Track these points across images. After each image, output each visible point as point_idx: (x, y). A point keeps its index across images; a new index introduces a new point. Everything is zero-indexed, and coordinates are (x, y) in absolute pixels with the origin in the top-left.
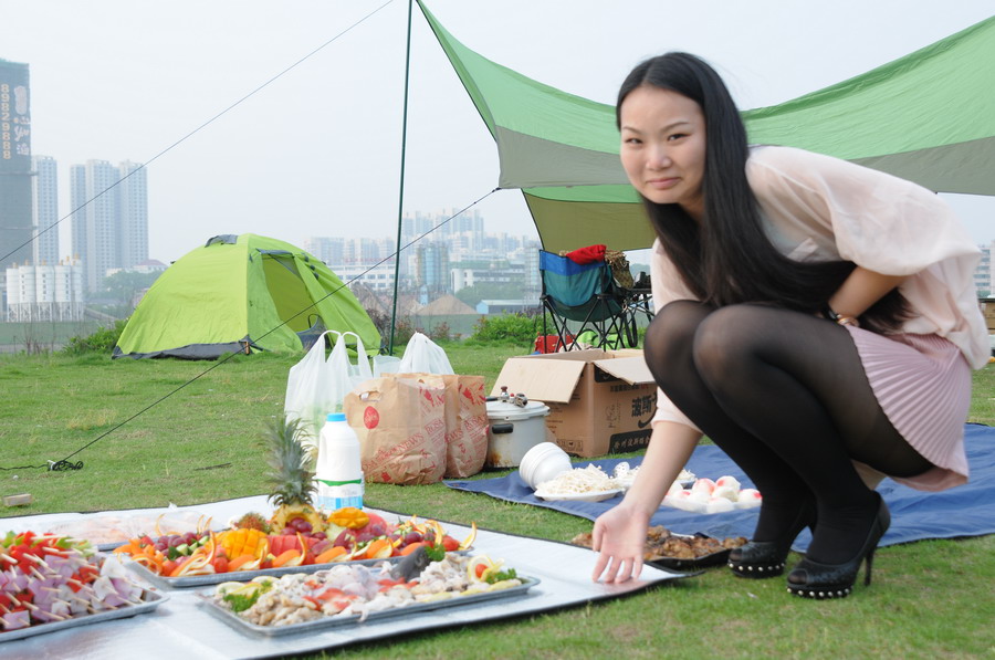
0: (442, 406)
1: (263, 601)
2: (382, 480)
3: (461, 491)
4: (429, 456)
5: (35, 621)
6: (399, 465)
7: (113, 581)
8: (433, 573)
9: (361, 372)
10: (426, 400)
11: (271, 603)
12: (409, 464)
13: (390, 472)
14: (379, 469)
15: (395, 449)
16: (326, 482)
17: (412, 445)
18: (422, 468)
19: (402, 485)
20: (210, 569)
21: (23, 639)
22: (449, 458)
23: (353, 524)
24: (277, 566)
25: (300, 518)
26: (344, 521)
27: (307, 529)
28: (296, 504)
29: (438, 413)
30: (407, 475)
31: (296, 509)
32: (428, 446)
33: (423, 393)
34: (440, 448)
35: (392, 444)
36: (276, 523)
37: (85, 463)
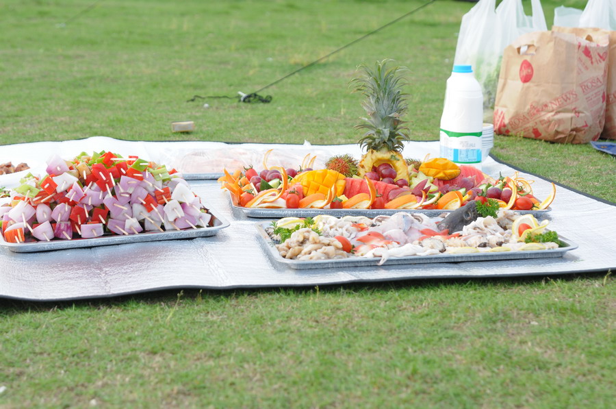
0: (603, 65)
1: (296, 237)
2: (533, 136)
3: (603, 153)
4: (581, 115)
5: (108, 233)
6: (549, 122)
7: (182, 205)
8: (475, 229)
9: (534, 24)
10: (584, 57)
11: (301, 239)
12: (560, 122)
13: (541, 128)
14: (531, 125)
15: (546, 106)
16: (447, 132)
17: (564, 103)
18: (573, 127)
19: (552, 142)
20: (282, 203)
21: (90, 247)
22: (608, 119)
23: (441, 175)
24: (345, 208)
25: (387, 164)
26: (433, 171)
27: (392, 176)
28: (385, 150)
29: (597, 71)
30: (557, 133)
31: (384, 155)
32: (581, 104)
33: (582, 49)
34: (595, 108)
35: (545, 100)
36: (363, 167)
37: (275, 98)
